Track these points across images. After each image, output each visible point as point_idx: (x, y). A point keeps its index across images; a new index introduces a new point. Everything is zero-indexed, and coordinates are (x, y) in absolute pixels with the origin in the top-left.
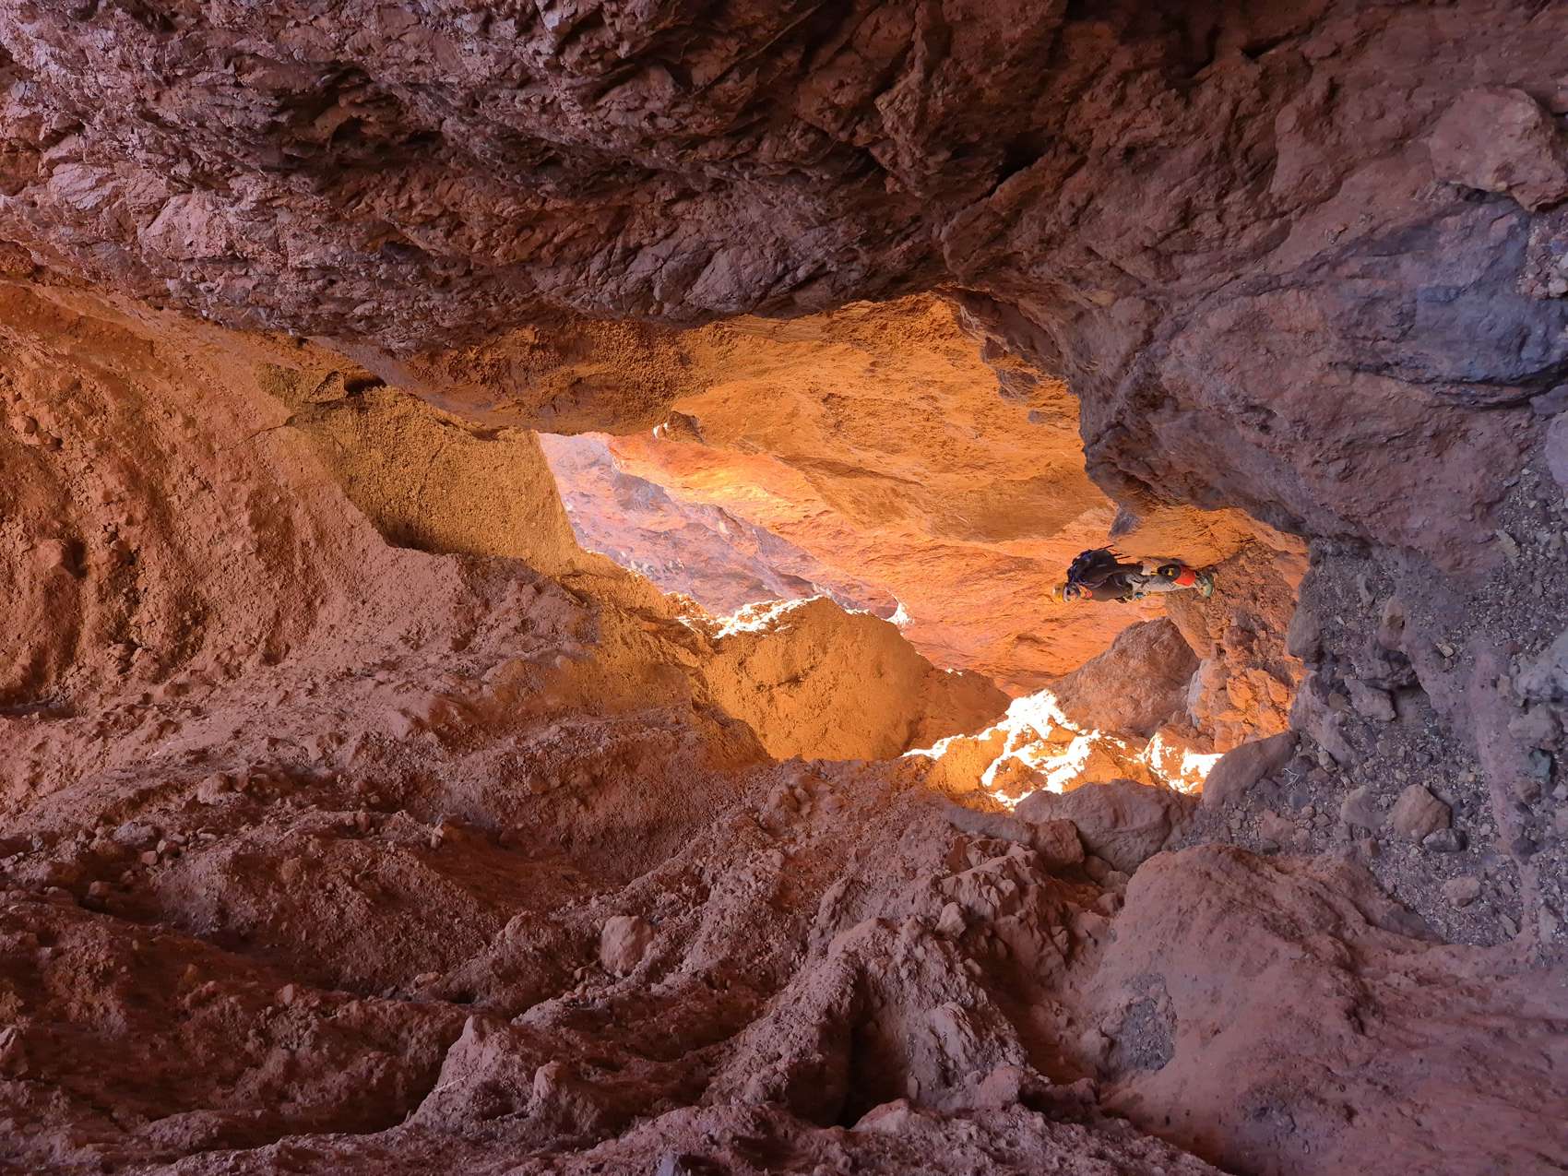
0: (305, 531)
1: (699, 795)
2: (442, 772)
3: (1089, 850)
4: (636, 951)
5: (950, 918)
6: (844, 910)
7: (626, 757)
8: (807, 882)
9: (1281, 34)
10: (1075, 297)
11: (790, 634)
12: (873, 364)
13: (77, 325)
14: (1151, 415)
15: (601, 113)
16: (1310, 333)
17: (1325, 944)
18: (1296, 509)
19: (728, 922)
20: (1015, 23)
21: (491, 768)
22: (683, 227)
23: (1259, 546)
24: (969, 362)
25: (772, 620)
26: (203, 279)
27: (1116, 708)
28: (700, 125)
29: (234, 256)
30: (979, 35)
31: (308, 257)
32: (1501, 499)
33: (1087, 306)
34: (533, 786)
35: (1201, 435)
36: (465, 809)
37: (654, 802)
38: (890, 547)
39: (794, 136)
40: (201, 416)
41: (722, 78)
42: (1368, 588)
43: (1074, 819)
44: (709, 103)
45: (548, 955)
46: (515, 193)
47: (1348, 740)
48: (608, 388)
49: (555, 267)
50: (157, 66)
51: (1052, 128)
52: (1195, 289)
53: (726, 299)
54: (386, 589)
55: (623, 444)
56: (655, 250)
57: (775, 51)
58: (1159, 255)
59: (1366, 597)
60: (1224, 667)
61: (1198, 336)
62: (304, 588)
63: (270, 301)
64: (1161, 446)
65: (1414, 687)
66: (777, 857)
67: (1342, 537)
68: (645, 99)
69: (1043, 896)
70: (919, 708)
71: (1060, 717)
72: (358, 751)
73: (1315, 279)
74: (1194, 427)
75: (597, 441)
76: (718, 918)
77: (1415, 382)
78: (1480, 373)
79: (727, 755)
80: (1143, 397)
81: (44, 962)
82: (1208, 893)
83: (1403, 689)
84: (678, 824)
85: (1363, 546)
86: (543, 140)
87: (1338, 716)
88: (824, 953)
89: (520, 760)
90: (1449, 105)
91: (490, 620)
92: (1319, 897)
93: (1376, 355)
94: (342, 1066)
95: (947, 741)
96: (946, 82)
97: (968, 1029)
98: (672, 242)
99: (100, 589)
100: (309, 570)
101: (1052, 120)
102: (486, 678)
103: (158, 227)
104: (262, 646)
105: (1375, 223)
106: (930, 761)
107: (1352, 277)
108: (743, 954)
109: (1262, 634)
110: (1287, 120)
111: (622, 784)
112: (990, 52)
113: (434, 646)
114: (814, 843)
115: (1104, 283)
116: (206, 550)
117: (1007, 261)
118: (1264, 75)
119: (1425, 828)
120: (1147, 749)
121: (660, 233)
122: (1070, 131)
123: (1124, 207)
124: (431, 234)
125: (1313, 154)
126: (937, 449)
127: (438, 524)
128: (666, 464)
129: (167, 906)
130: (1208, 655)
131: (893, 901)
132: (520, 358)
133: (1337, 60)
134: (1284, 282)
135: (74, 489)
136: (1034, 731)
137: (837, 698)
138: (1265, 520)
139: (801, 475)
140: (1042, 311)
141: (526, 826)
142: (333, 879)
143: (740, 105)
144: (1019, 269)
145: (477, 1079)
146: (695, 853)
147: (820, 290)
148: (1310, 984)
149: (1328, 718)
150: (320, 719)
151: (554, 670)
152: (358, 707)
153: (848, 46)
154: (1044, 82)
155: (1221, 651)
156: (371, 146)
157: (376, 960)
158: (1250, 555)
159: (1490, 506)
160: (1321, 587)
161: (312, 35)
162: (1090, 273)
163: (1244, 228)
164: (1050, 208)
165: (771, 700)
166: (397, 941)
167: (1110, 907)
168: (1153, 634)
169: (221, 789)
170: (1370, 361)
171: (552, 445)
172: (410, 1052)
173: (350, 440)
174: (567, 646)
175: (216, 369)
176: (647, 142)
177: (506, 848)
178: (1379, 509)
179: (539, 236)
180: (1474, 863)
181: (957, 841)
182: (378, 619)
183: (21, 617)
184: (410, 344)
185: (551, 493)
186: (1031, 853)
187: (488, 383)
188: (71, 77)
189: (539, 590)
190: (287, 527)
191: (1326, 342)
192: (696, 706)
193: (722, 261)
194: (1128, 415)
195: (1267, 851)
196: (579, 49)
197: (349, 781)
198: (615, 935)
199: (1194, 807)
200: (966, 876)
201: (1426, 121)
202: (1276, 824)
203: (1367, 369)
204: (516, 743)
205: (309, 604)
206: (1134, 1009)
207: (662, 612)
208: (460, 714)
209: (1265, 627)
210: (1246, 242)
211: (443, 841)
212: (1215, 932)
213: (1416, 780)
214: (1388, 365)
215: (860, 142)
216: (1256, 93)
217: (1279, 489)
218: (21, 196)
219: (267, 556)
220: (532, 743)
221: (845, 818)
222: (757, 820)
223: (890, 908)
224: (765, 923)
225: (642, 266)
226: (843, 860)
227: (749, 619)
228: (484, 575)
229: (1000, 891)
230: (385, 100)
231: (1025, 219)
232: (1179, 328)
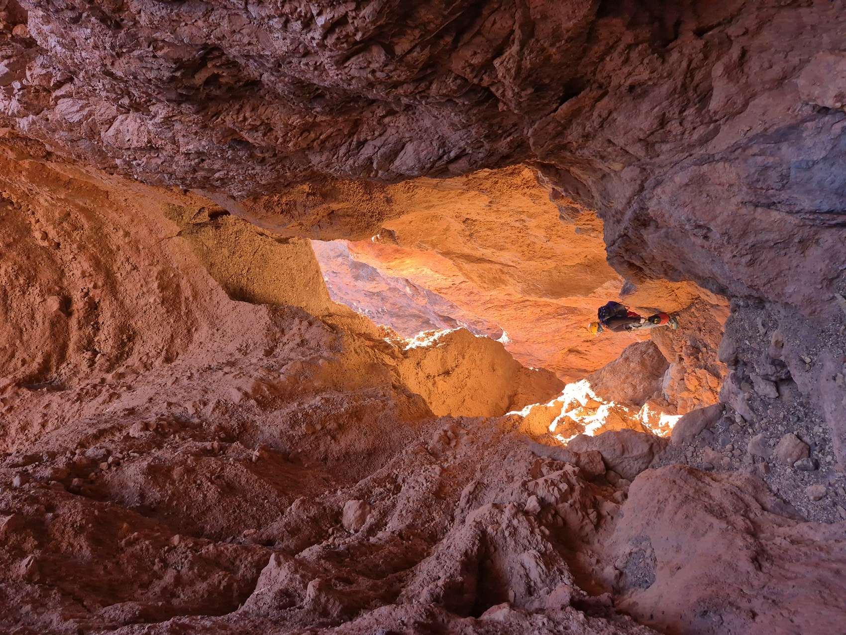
0: (187, 292)
1: (395, 435)
2: (259, 421)
3: (608, 467)
4: (362, 519)
5: (532, 503)
6: (474, 499)
7: (357, 414)
8: (454, 483)
9: (715, 23)
10: (601, 166)
11: (445, 348)
12: (490, 202)
13: (68, 184)
14: (643, 230)
15: (347, 70)
16: (731, 185)
17: (739, 521)
18: (723, 281)
19: (411, 504)
20: (569, 19)
21: (284, 419)
22: (389, 130)
23: (703, 302)
24: (543, 201)
25: (435, 340)
26: (135, 159)
27: (623, 390)
28: (399, 76)
29: (151, 146)
30: (549, 26)
31: (191, 147)
32: (838, 277)
33: (607, 170)
34: (306, 429)
35: (670, 241)
36: (271, 442)
37: (371, 438)
38: (499, 301)
39: (450, 81)
40: (133, 231)
41: (410, 51)
42: (763, 325)
43: (601, 450)
44: (403, 64)
45: (314, 520)
46: (300, 112)
47: (752, 409)
48: (348, 216)
49: (321, 152)
50: (113, 47)
51: (589, 76)
52: (669, 161)
53: (412, 169)
54: (229, 322)
55: (356, 246)
56: (374, 142)
57: (440, 36)
58: (648, 143)
59: (762, 330)
60: (683, 368)
61: (669, 187)
62: (187, 322)
63: (170, 170)
64: (648, 247)
65: (789, 379)
66: (437, 469)
67: (749, 297)
68: (370, 63)
69: (583, 493)
70: (515, 389)
71: (592, 394)
72: (214, 410)
73: (733, 157)
74: (667, 237)
75: (342, 244)
76: (406, 502)
77: (790, 212)
78: (825, 207)
79: (410, 414)
80: (638, 220)
81: (49, 520)
82: (674, 492)
83: (783, 381)
84: (384, 450)
85: (761, 302)
86: (315, 84)
87: (747, 395)
88: (463, 522)
89: (300, 415)
90: (808, 61)
91: (285, 340)
92: (736, 495)
93: (768, 198)
94: (204, 579)
95: (530, 407)
96: (532, 52)
97: (542, 565)
98: (383, 138)
99: (79, 322)
100: (189, 313)
101: (589, 71)
102: (282, 371)
103: (112, 131)
104: (164, 353)
105: (767, 125)
106: (521, 418)
107: (754, 155)
108: (419, 522)
109: (704, 350)
110: (718, 70)
111: (354, 429)
112: (556, 36)
113: (255, 353)
114: (458, 461)
115: (618, 158)
116: (135, 302)
117: (565, 147)
118: (705, 46)
119: (795, 457)
120: (640, 412)
121: (377, 133)
122: (599, 76)
123: (628, 118)
124: (256, 135)
125: (733, 89)
126: (525, 248)
127: (257, 288)
128: (378, 256)
129: (113, 491)
130: (674, 360)
131: (501, 494)
132: (302, 200)
133: (746, 38)
134: (717, 158)
135: (66, 270)
136: (578, 402)
137: (470, 382)
138: (706, 288)
139: (451, 262)
140: (582, 174)
141: (303, 451)
142: (201, 479)
143: (420, 65)
144: (571, 151)
145: (277, 588)
146: (393, 466)
147: (463, 163)
148: (731, 543)
149: (741, 396)
150: (194, 392)
151: (318, 366)
152: (214, 386)
153: (479, 33)
154: (585, 51)
155: (681, 359)
156: (224, 88)
157: (223, 522)
158: (697, 306)
159: (833, 279)
160: (737, 325)
161: (194, 30)
162: (610, 154)
163: (694, 128)
164: (588, 118)
165: (434, 384)
166: (234, 512)
167: (620, 499)
168: (643, 349)
169: (141, 430)
170: (763, 201)
171: (318, 246)
172: (241, 572)
173: (211, 243)
174: (325, 354)
175: (141, 206)
176: (371, 85)
177: (292, 462)
178: (769, 282)
179: (313, 135)
180: (823, 477)
181: (536, 462)
182: (225, 339)
183: (38, 337)
184: (244, 193)
185: (317, 272)
186: (576, 469)
187: (285, 213)
188: (68, 53)
189: (310, 324)
190: (178, 290)
191: (740, 190)
192: (394, 387)
193: (410, 148)
194: (630, 230)
195: (706, 469)
196: (335, 36)
197: (209, 425)
198: (351, 510)
199: (667, 444)
200: (541, 481)
201: (796, 69)
202: (711, 454)
203: (763, 205)
204: (299, 405)
205: (189, 331)
206: (633, 555)
207: (376, 336)
208: (268, 390)
209: (706, 346)
210: (695, 136)
211: (259, 458)
212: (678, 513)
213: (789, 431)
214: (774, 203)
215: (485, 84)
216: (701, 55)
217: (714, 270)
218: (41, 115)
219: (167, 305)
220: (306, 406)
221: (475, 448)
222: (427, 449)
223: (499, 497)
224: (431, 505)
225: (367, 151)
226: (473, 472)
227: (422, 340)
228: (281, 316)
229: (559, 490)
230: (232, 64)
231: (574, 125)
232: (658, 183)
